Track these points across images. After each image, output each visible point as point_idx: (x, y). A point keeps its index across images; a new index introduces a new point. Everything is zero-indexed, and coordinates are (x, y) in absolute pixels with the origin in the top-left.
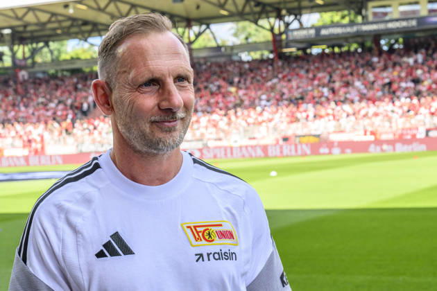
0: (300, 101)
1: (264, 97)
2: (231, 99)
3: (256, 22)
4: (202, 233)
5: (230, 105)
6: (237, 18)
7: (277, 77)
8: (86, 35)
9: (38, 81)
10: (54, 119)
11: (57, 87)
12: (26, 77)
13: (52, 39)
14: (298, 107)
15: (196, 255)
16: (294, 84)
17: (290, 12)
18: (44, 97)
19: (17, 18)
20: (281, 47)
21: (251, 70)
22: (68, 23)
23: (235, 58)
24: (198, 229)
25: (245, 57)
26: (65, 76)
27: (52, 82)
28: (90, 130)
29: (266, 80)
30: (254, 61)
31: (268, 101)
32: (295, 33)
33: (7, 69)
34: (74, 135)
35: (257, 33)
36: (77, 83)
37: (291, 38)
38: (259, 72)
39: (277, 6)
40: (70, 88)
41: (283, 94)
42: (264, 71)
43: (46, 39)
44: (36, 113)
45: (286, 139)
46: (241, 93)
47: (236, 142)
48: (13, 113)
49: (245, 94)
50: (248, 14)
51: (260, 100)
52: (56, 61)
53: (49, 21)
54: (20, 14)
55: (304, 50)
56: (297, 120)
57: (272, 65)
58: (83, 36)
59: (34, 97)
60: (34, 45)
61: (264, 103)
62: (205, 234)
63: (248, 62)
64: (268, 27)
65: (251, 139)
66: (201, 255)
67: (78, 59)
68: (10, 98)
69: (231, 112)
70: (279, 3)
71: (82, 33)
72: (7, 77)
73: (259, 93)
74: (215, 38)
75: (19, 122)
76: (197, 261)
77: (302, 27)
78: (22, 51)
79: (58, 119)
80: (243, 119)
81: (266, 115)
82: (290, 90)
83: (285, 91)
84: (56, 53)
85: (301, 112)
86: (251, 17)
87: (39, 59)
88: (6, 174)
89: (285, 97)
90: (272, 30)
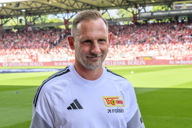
0: (144, 42)
1: (129, 40)
2: (115, 41)
3: (126, 9)
5: (115, 43)
6: (119, 7)
7: (134, 32)
8: (56, 13)
9: (36, 31)
10: (42, 47)
11: (44, 34)
12: (31, 30)
13: (42, 14)
14: (143, 45)
15: (108, 110)
16: (142, 35)
17: (141, 5)
18: (38, 38)
19: (28, 5)
20: (137, 20)
21: (124, 29)
22: (49, 8)
23: (118, 24)
25: (122, 23)
26: (47, 30)
27: (42, 32)
28: (57, 52)
29: (130, 33)
30: (125, 25)
31: (131, 42)
32: (143, 14)
33: (23, 26)
34: (50, 54)
35: (126, 14)
36: (52, 32)
37: (141, 16)
38: (127, 30)
39: (135, 3)
40: (49, 35)
41: (137, 39)
42: (129, 29)
43: (39, 14)
44: (35, 45)
45: (137, 58)
46: (120, 38)
47: (117, 58)
48: (25, 44)
49: (121, 39)
50: (123, 6)
51: (127, 41)
52: (43, 23)
53: (41, 7)
54: (29, 3)
55: (146, 21)
56: (143, 50)
57: (133, 27)
58: (55, 13)
59: (34, 38)
60: (35, 17)
61: (129, 43)
62: (112, 102)
63: (123, 26)
64: (131, 11)
65: (123, 57)
66: (110, 110)
67: (53, 23)
68: (24, 38)
69: (115, 46)
70: (136, 1)
71: (55, 12)
72: (23, 29)
73: (127, 38)
74: (109, 15)
75: (28, 48)
77: (145, 12)
78: (29, 19)
79: (44, 47)
80: (120, 49)
81: (130, 48)
82: (140, 38)
83: (138, 38)
84: (43, 20)
85: (144, 47)
86: (124, 7)
87: (36, 22)
88: (22, 70)
89: (138, 40)
90: (133, 12)
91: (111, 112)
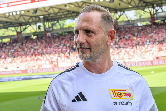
0: (163, 42)
1: (148, 41)
2: (134, 42)
3: (144, 10)
4: (117, 94)
5: (134, 45)
6: (136, 8)
7: (153, 32)
8: (74, 17)
9: (55, 37)
10: (62, 52)
11: (63, 39)
12: (50, 36)
13: (60, 19)
14: (162, 45)
15: (114, 102)
16: (160, 35)
17: (157, 5)
18: (57, 43)
19: (46, 11)
20: (154, 20)
21: (142, 30)
22: (66, 13)
23: (135, 25)
24: (116, 92)
25: (139, 24)
26: (66, 35)
27: (60, 37)
28: (77, 57)
29: (148, 33)
30: (143, 26)
31: (150, 42)
32: (160, 14)
33: (42, 32)
34: (70, 59)
35: (144, 14)
36: (71, 37)
37: (158, 16)
38: (145, 30)
39: (152, 3)
40: (68, 39)
41: (156, 39)
42: (148, 30)
43: (58, 19)
44: (54, 50)
45: (157, 58)
46: (138, 39)
47: (137, 60)
48: (45, 50)
49: (140, 40)
50: (140, 7)
51: (146, 42)
52: (62, 29)
53: (59, 12)
54: (47, 9)
55: (164, 21)
56: (162, 50)
57: (151, 27)
58: (73, 18)
59: (53, 43)
60: (53, 22)
61: (148, 43)
62: (119, 94)
63: (141, 26)
64: (149, 11)
65: (143, 58)
66: (116, 103)
67: (71, 27)
68: (44, 44)
69: (135, 47)
70: (153, 2)
71: (73, 16)
72: (42, 35)
73: (146, 39)
74: (127, 17)
75: (47, 54)
76: (114, 105)
77: (163, 11)
78: (48, 25)
79: (63, 52)
80: (140, 50)
81: (149, 48)
82: (159, 38)
83: (157, 38)
84: (62, 25)
85: (163, 47)
86: (141, 8)
87: (55, 28)
88: (43, 75)
89: (157, 40)
90: (150, 13)
91: (117, 105)
